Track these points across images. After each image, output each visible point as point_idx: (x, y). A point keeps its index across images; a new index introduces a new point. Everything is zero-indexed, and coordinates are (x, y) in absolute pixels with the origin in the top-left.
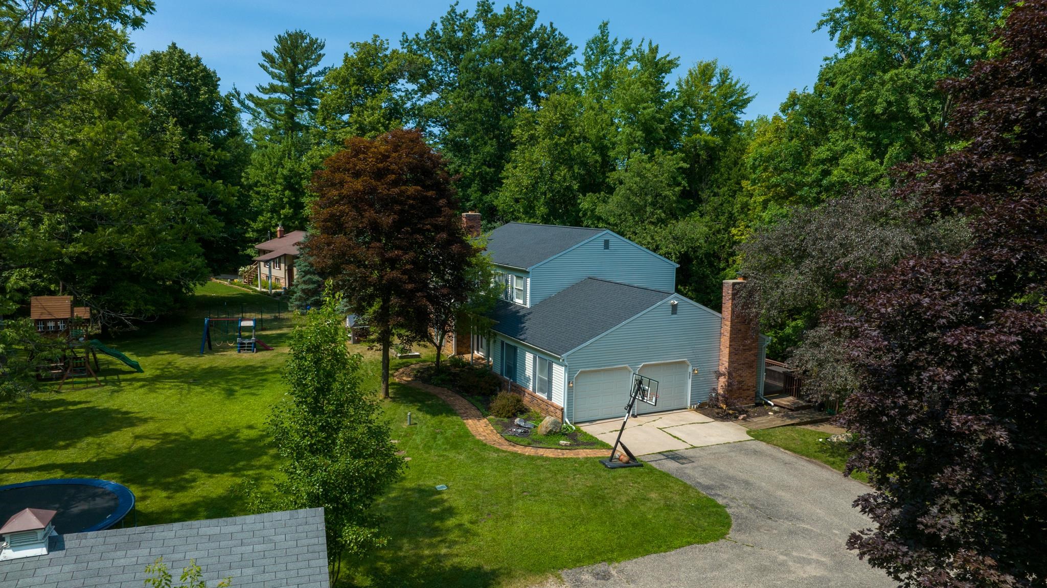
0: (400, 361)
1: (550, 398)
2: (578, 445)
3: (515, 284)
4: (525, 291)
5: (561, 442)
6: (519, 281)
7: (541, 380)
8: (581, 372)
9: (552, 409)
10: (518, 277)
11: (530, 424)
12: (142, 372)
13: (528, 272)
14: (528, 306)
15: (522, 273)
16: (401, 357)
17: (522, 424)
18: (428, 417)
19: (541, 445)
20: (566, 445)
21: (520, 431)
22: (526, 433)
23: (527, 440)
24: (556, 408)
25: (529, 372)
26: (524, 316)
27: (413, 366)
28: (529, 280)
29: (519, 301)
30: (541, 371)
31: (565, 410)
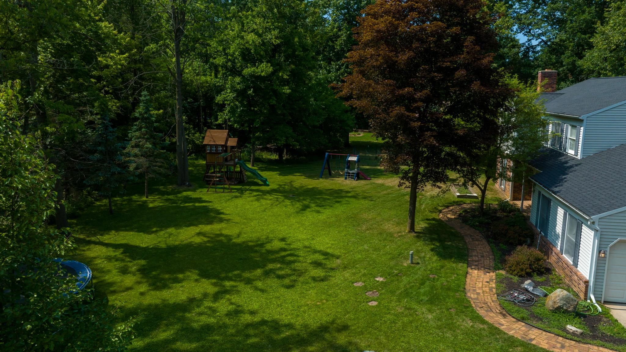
0: (457, 200)
1: (576, 264)
2: (594, 337)
3: (569, 133)
4: (577, 141)
5: (569, 327)
6: (575, 131)
7: (569, 240)
8: (620, 242)
9: (576, 278)
10: (573, 127)
11: (539, 291)
12: (268, 185)
13: (582, 121)
14: (579, 157)
15: (576, 121)
16: (458, 196)
17: (530, 289)
18: (435, 258)
19: (539, 324)
20: (574, 334)
21: (522, 297)
22: (530, 301)
23: (525, 313)
24: (580, 278)
25: (559, 229)
26: (571, 167)
27: (465, 206)
28: (582, 128)
29: (571, 152)
30: (570, 230)
31: (591, 284)
